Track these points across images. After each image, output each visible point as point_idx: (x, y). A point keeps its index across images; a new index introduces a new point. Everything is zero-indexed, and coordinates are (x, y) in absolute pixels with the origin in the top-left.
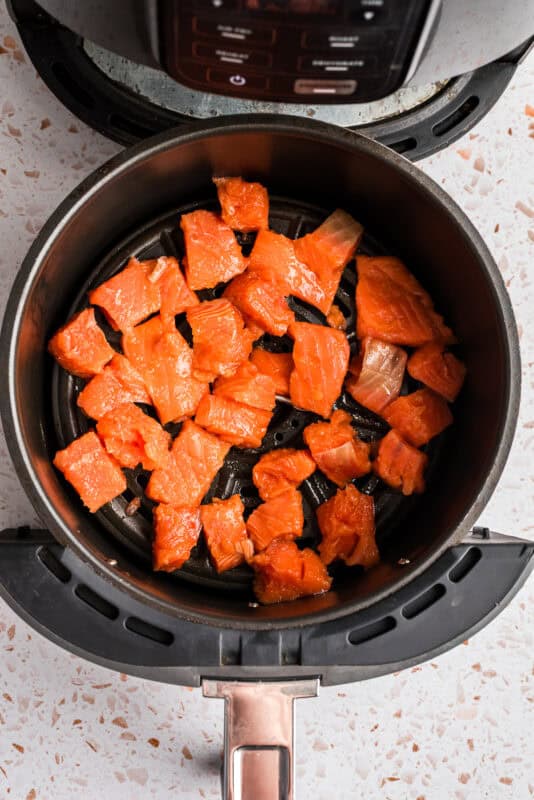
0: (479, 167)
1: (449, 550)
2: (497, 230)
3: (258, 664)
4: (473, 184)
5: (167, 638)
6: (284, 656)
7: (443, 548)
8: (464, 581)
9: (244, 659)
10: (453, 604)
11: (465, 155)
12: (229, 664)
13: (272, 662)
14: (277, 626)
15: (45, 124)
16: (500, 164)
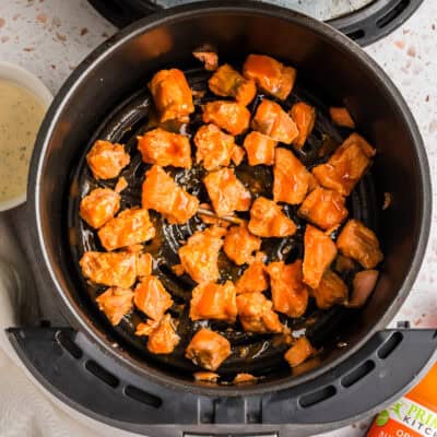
0: (411, 53)
1: (377, 334)
2: (427, 99)
3: (227, 422)
4: (408, 66)
5: (157, 402)
6: (248, 416)
7: (372, 332)
8: (389, 358)
9: (217, 418)
10: (381, 376)
11: (400, 45)
12: (206, 423)
13: (240, 421)
14: (242, 393)
15: (84, 32)
16: (427, 51)
